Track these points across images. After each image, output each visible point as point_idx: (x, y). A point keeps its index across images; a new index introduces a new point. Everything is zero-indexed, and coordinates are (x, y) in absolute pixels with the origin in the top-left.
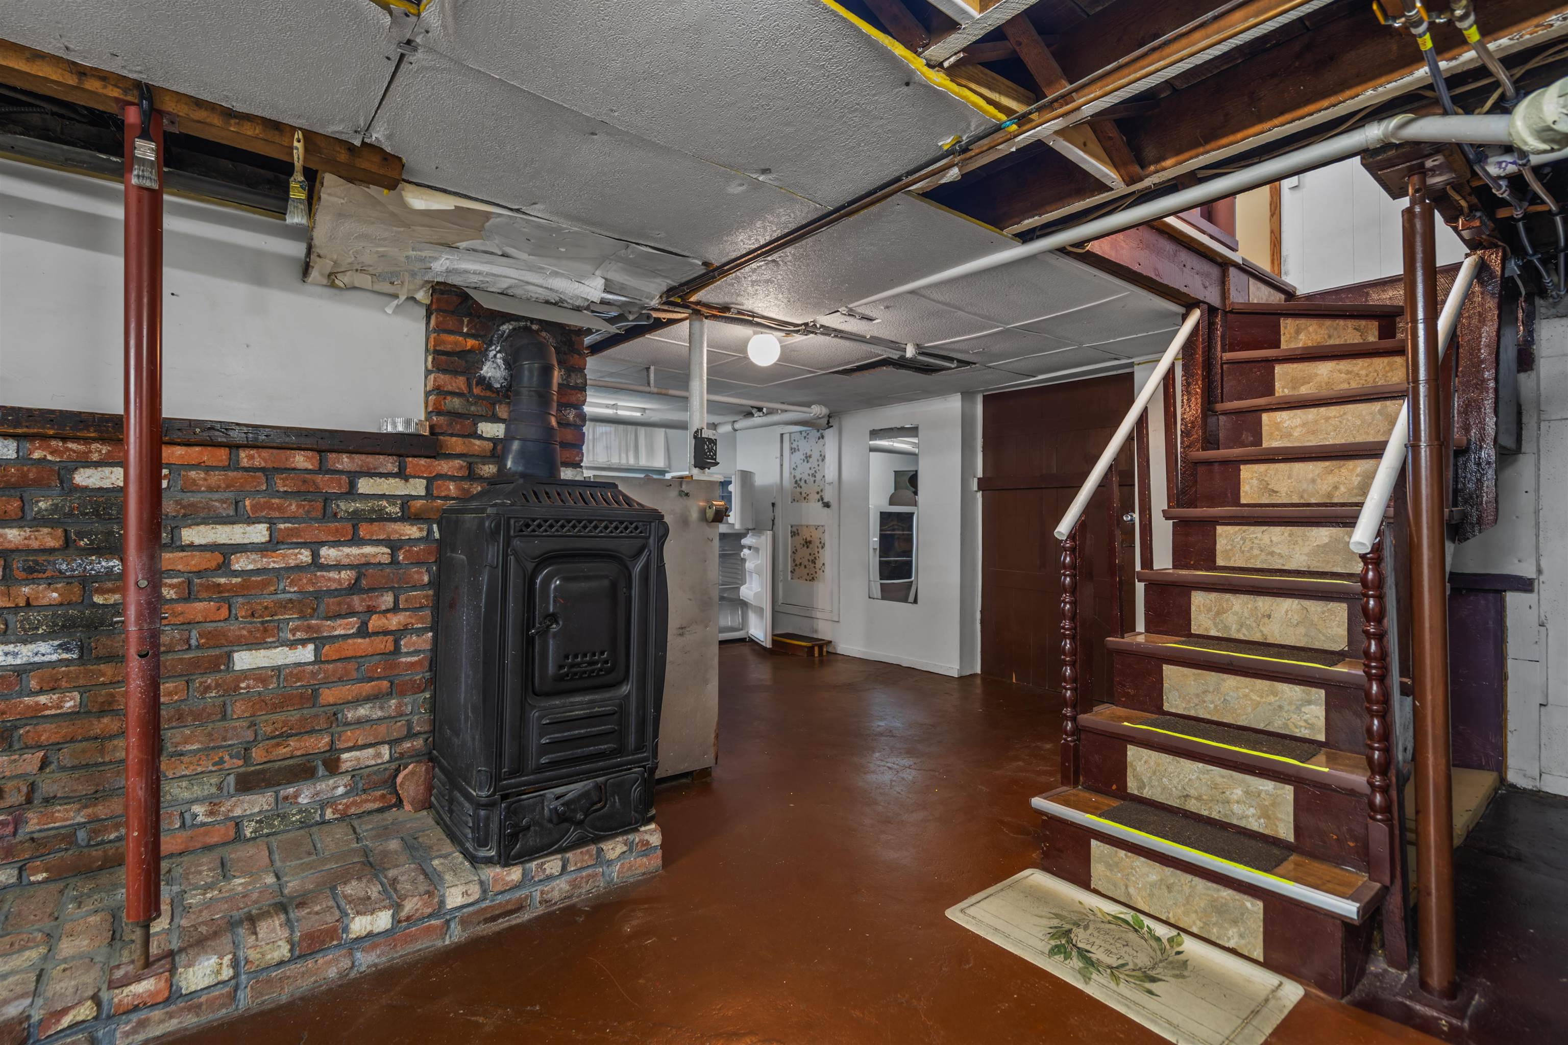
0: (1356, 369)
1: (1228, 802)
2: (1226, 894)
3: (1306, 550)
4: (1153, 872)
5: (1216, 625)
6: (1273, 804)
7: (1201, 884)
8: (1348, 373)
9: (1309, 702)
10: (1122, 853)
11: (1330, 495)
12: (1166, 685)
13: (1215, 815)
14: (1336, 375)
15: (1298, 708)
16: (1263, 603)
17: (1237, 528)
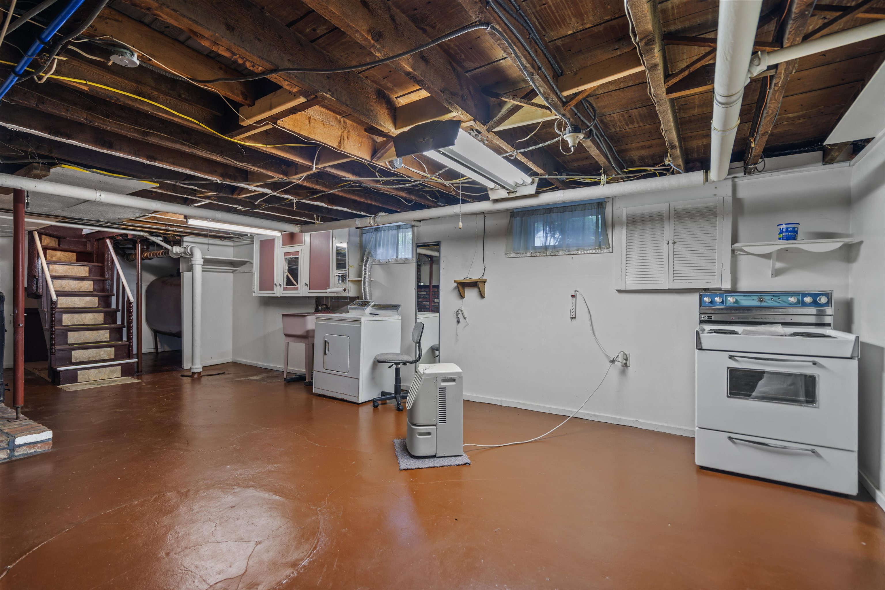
0: (66, 255)
1: (100, 355)
2: (113, 368)
3: (84, 303)
4: (95, 371)
5: (70, 322)
6: (110, 352)
7: (107, 369)
8: (64, 255)
9: (106, 333)
10: (87, 371)
11: (79, 289)
12: (68, 337)
13: (97, 359)
14: (61, 255)
15: (104, 335)
16: (84, 315)
17: (64, 297)
